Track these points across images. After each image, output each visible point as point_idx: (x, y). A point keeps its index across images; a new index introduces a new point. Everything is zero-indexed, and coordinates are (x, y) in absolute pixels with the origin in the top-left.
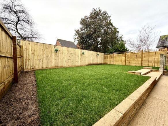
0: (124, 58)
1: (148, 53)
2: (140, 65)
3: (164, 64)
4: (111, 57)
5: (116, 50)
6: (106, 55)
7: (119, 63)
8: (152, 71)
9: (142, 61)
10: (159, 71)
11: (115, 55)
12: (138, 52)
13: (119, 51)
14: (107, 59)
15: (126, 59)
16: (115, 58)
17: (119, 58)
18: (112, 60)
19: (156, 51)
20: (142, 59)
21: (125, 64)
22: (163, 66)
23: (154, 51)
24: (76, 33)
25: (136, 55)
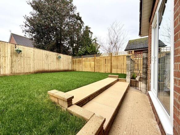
0: (93, 63)
1: (117, 57)
2: (109, 71)
3: (131, 70)
4: (80, 62)
5: (85, 53)
6: (75, 59)
7: (88, 69)
8: (118, 80)
9: (111, 66)
10: (126, 80)
11: (84, 59)
12: (107, 55)
13: (89, 54)
14: (76, 64)
15: (96, 64)
16: (84, 63)
17: (88, 63)
18: (81, 65)
19: (124, 54)
20: (111, 64)
21: (95, 71)
22: (130, 72)
23: (122, 54)
24: (28, 23)
25: (106, 59)
